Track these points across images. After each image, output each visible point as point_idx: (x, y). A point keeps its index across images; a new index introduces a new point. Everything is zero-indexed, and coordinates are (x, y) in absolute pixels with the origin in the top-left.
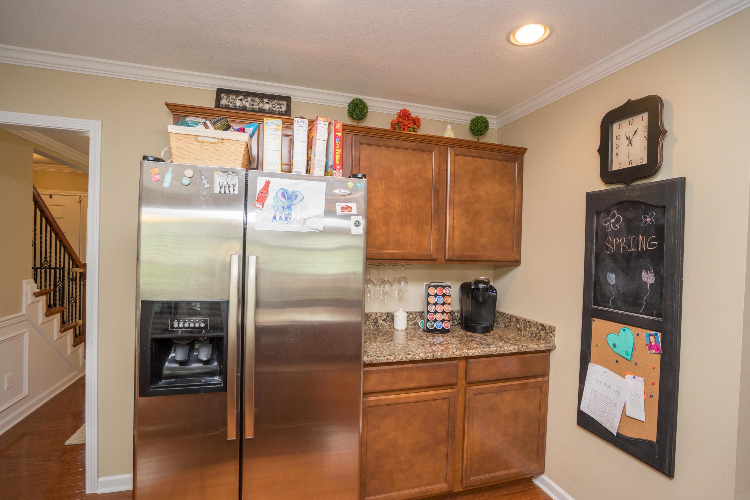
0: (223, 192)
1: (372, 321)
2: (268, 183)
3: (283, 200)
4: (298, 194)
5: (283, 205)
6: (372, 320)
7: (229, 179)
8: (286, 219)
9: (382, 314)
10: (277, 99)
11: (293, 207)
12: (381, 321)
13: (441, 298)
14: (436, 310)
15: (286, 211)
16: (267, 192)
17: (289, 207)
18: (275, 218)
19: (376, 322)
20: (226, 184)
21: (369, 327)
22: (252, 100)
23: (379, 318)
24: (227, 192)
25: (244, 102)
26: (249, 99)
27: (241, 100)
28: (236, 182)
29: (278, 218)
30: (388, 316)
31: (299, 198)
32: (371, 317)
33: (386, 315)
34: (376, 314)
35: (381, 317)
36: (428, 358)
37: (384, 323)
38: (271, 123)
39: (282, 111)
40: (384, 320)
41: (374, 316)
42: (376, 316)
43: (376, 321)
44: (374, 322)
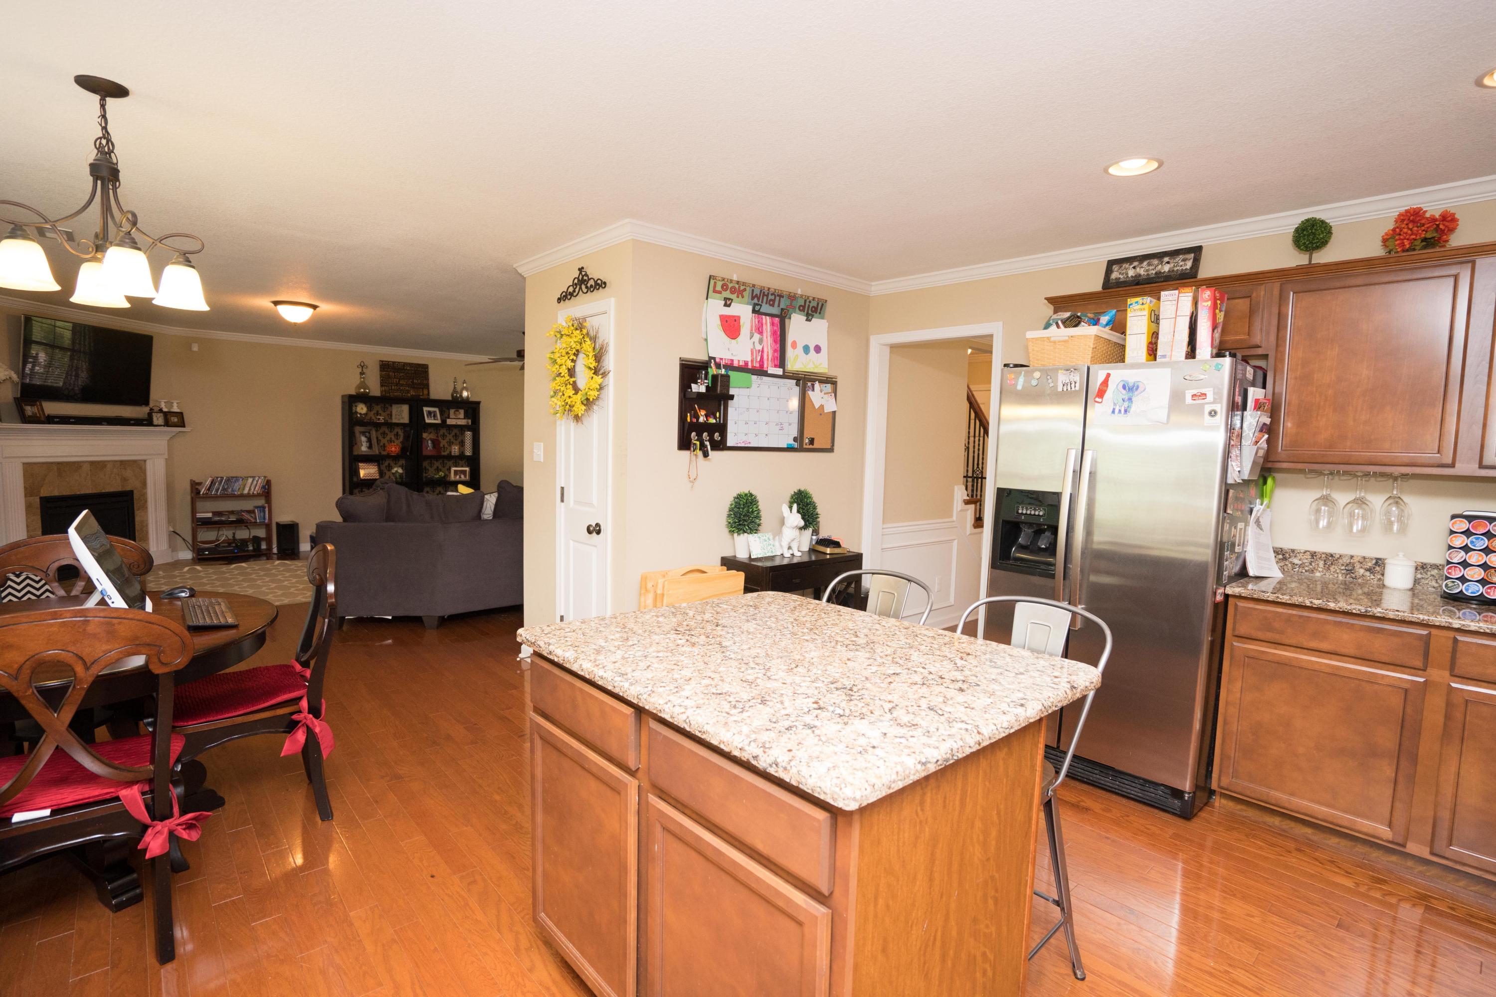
0: (1065, 389)
1: (1343, 568)
2: (1108, 375)
3: (1124, 392)
4: (1140, 384)
5: (1124, 397)
6: (1343, 565)
7: (1071, 376)
8: (1126, 411)
9: (1364, 558)
10: (1181, 254)
11: (1134, 399)
12: (1362, 571)
13: (1482, 539)
14: (1465, 560)
15: (1126, 404)
16: (1107, 386)
17: (1130, 399)
18: (1113, 412)
19: (1351, 570)
20: (1068, 381)
21: (1336, 575)
22: (1149, 265)
23: (1357, 566)
24: (1069, 389)
25: (1138, 269)
26: (1145, 263)
27: (1134, 268)
28: (1077, 378)
29: (1117, 411)
30: (1376, 564)
31: (1140, 389)
32: (1340, 561)
33: (1374, 561)
34: (1352, 557)
35: (1361, 563)
37: (1368, 574)
38: (1137, 302)
39: (1186, 269)
40: (1369, 570)
41: (1346, 560)
42: (1352, 561)
43: (1350, 568)
44: (1347, 570)
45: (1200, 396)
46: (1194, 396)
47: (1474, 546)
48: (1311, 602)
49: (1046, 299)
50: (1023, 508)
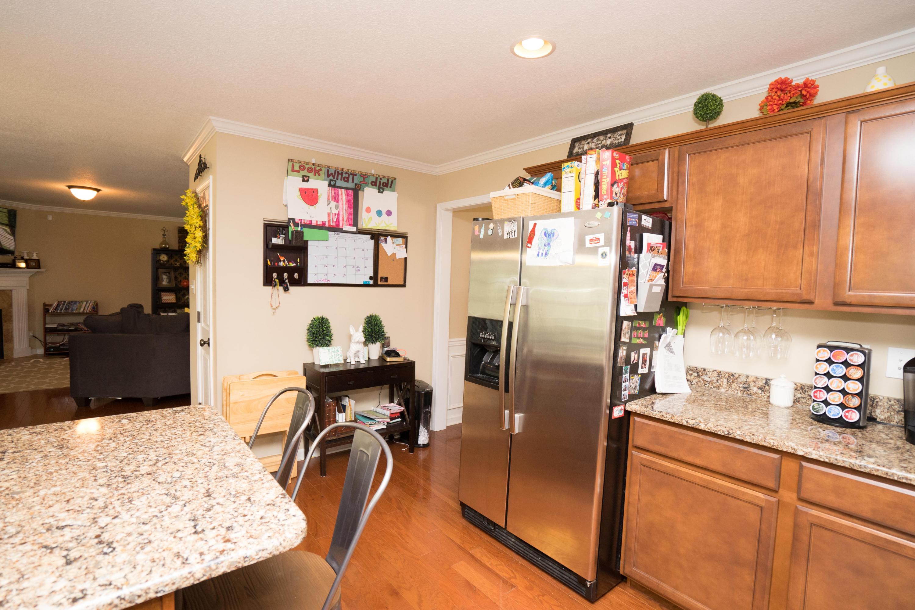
0: (508, 238)
1: (741, 385)
2: (535, 224)
3: (545, 238)
4: (555, 231)
5: (545, 242)
6: (741, 383)
7: (512, 227)
8: (546, 254)
9: (757, 378)
10: (619, 130)
11: (551, 244)
12: (755, 389)
13: (841, 367)
14: (827, 385)
15: (546, 248)
16: (534, 234)
17: (549, 244)
18: (538, 255)
19: (747, 388)
20: (510, 230)
21: (736, 392)
22: (598, 140)
23: (752, 384)
24: (511, 237)
25: (590, 144)
26: (595, 139)
27: (588, 143)
28: (516, 228)
29: (540, 254)
30: (766, 383)
31: (555, 236)
32: (739, 380)
33: (764, 381)
34: (748, 377)
35: (755, 382)
36: (719, 433)
37: (760, 391)
38: (568, 166)
39: (621, 142)
40: (760, 388)
41: (743, 379)
42: (748, 380)
43: (746, 386)
44: (745, 388)
45: (595, 240)
46: (591, 240)
47: (835, 373)
48: (687, 422)
49: (525, 169)
50: (482, 333)
